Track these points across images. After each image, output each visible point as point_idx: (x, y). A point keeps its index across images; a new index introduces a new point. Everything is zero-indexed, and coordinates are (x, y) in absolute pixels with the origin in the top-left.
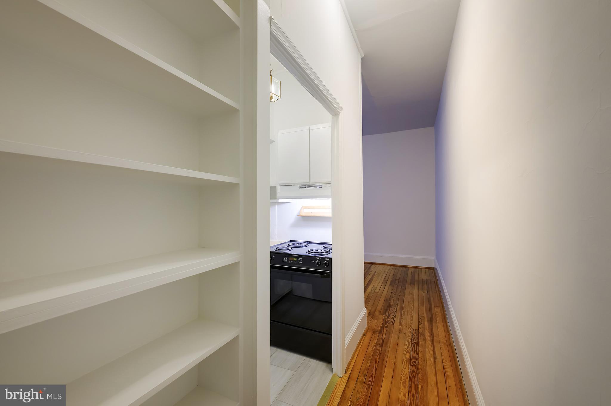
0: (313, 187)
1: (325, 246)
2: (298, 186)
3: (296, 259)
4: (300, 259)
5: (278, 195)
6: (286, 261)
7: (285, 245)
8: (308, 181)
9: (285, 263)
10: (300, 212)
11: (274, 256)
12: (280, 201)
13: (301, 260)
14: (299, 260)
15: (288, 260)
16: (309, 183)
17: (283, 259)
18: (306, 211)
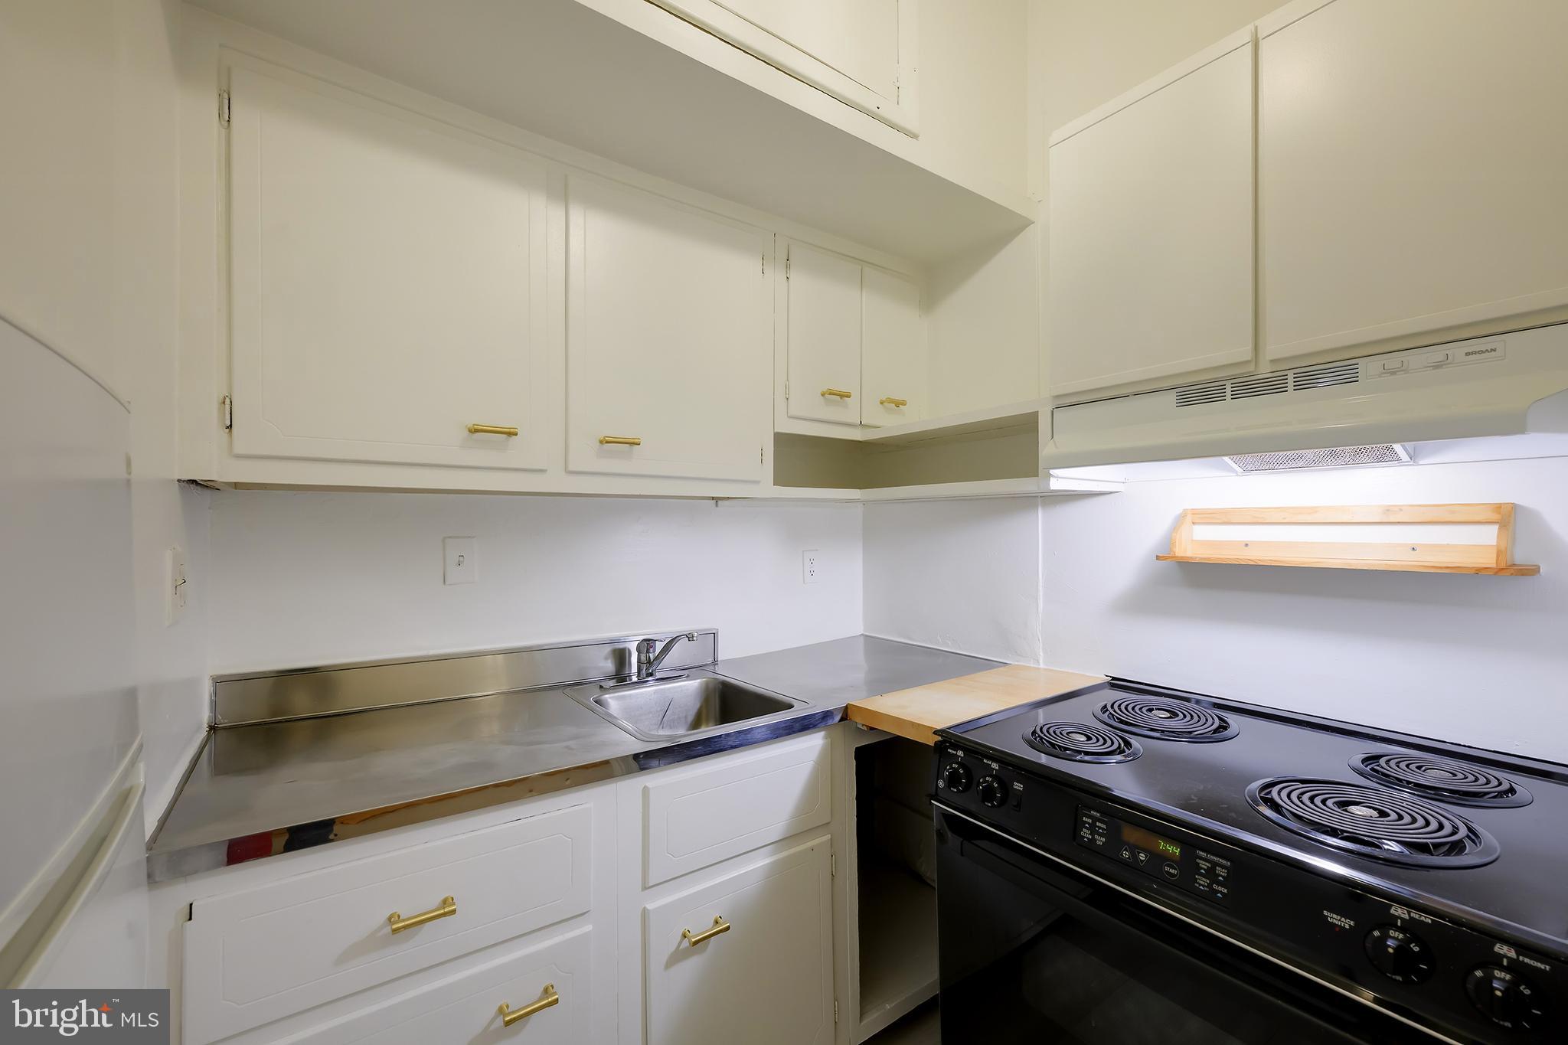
0: (1284, 389)
1: (1375, 758)
2: (1171, 397)
3: (1174, 850)
4: (1215, 864)
5: (1047, 449)
6: (1100, 840)
7: (1083, 712)
8: (1245, 352)
9: (1087, 853)
10: (1169, 540)
11: (1018, 786)
12: (1062, 480)
13: (1223, 873)
14: (1204, 865)
15: (1113, 834)
16: (1251, 368)
17: (1077, 825)
18: (1205, 533)
